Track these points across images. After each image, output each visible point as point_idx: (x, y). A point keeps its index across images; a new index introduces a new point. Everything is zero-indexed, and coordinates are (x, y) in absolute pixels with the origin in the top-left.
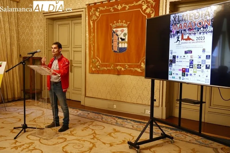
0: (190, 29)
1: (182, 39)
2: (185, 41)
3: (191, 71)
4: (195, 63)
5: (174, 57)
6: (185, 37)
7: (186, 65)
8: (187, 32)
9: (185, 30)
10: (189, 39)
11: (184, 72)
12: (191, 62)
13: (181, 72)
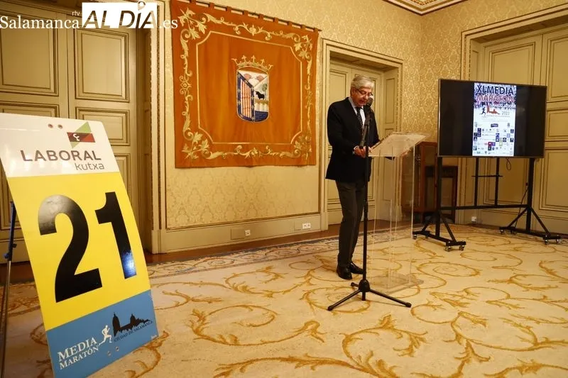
0: (496, 103)
1: (488, 111)
2: (491, 114)
3: (497, 144)
4: (501, 136)
5: (479, 130)
6: (491, 110)
7: (492, 139)
8: (493, 105)
9: (491, 103)
10: (494, 112)
11: (491, 145)
12: (498, 136)
13: (487, 146)
